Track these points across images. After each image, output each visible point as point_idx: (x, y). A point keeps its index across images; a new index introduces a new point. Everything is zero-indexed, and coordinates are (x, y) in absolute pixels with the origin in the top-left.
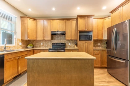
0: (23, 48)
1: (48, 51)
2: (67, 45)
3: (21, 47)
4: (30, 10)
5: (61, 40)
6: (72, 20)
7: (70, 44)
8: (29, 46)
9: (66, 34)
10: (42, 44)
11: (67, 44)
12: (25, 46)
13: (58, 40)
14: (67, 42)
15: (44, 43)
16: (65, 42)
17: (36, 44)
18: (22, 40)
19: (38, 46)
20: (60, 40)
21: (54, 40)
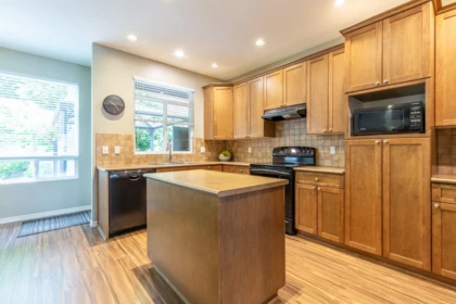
0: (209, 159)
1: (248, 171)
2: (322, 156)
3: (205, 158)
4: (215, 65)
5: (300, 135)
6: (331, 54)
7: (333, 151)
8: (222, 156)
9: (308, 115)
10: (250, 150)
11: (321, 151)
12: (214, 154)
13: (292, 137)
14: (321, 142)
15: (253, 149)
16: (315, 145)
17: (240, 150)
18: (206, 141)
19: (242, 156)
20: (297, 138)
21: (281, 136)
